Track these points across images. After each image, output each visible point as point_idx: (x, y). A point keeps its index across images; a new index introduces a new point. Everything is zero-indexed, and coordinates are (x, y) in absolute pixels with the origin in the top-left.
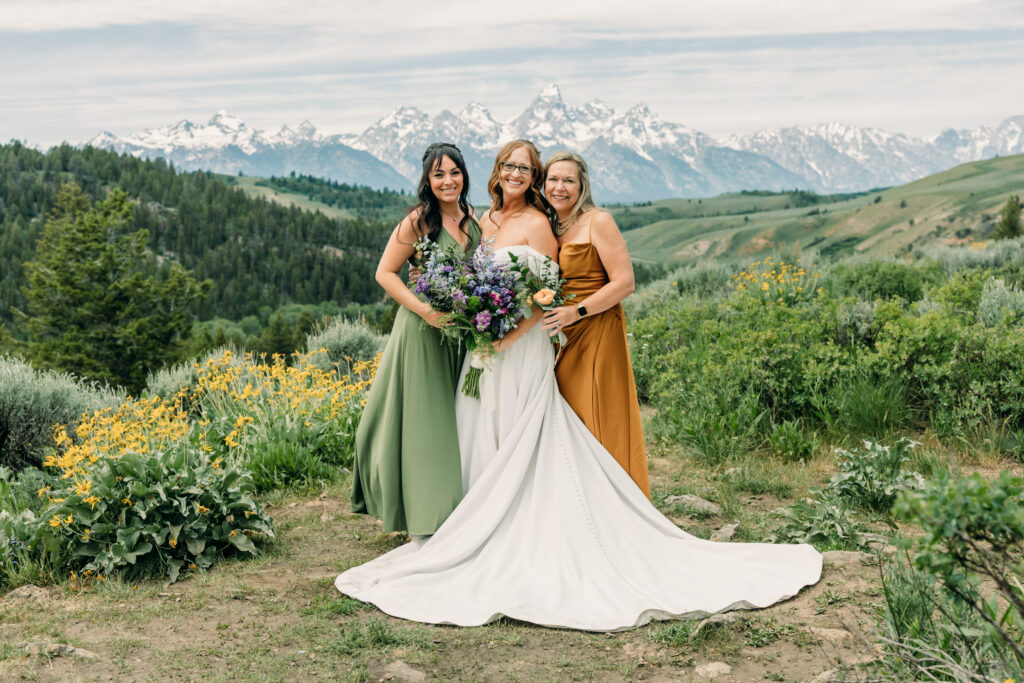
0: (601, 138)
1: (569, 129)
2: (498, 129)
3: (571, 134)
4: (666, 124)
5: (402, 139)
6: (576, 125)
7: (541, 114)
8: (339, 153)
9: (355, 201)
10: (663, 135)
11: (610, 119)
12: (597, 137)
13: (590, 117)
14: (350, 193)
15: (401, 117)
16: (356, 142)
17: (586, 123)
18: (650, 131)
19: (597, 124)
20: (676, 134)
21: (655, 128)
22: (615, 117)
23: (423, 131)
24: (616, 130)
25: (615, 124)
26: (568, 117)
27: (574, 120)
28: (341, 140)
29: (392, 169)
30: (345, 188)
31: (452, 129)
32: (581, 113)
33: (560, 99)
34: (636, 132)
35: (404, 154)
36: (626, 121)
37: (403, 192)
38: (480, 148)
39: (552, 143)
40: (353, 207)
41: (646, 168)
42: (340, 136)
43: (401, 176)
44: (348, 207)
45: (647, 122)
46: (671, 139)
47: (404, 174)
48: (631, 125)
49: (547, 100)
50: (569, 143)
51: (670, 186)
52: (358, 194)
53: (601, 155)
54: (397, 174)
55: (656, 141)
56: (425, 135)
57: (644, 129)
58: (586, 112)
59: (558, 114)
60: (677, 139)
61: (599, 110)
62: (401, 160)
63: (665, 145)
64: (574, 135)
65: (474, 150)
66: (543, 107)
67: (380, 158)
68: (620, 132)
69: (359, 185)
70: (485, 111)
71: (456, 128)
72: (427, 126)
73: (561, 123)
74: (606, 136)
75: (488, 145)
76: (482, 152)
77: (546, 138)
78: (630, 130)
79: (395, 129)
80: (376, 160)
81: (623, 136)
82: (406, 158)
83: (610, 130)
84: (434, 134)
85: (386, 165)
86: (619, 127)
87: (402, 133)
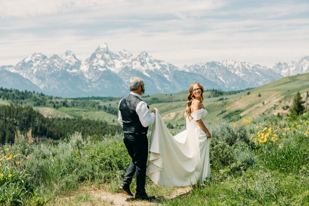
0: (127, 67)
1: (112, 63)
2: (79, 63)
3: (113, 65)
4: (156, 61)
5: (35, 67)
6: (115, 61)
7: (99, 56)
8: (4, 74)
9: (10, 96)
10: (154, 66)
11: (131, 58)
12: (125, 66)
13: (122, 57)
14: (9, 92)
15: (34, 58)
16: (12, 69)
17: (120, 60)
18: (149, 64)
19: (125, 61)
20: (160, 65)
21: (151, 62)
22: (133, 57)
23: (45, 64)
24: (133, 63)
25: (133, 60)
26: (111, 57)
27: (114, 59)
28: (5, 68)
29: (30, 82)
30: (6, 90)
31: (58, 63)
32: (117, 56)
33: (108, 49)
34: (142, 64)
35: (35, 74)
36: (138, 59)
37: (34, 92)
38: (71, 71)
39: (105, 69)
40: (10, 99)
41: (147, 80)
42: (5, 66)
43: (34, 85)
44: (7, 99)
45: (147, 59)
46: (158, 67)
47: (36, 84)
48: (140, 61)
49: (102, 50)
50: (112, 69)
51: (158, 88)
52: (12, 93)
53: (127, 75)
54: (32, 84)
55: (151, 68)
56: (46, 66)
57: (146, 63)
58: (120, 55)
59: (107, 56)
60: (161, 67)
61: (126, 54)
62: (34, 77)
63: (156, 70)
64: (114, 65)
65: (68, 73)
66: (100, 53)
67: (24, 77)
68: (135, 64)
69: (13, 89)
70: (73, 55)
71: (60, 63)
72: (46, 61)
73: (108, 60)
74: (129, 66)
75: (74, 71)
76: (72, 73)
77: (101, 67)
78: (140, 63)
79: (32, 63)
80: (22, 77)
81: (137, 66)
82: (36, 76)
83: (131, 63)
84: (50, 65)
85: (27, 80)
86: (134, 62)
87: (35, 65)
